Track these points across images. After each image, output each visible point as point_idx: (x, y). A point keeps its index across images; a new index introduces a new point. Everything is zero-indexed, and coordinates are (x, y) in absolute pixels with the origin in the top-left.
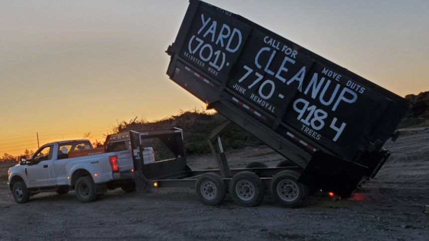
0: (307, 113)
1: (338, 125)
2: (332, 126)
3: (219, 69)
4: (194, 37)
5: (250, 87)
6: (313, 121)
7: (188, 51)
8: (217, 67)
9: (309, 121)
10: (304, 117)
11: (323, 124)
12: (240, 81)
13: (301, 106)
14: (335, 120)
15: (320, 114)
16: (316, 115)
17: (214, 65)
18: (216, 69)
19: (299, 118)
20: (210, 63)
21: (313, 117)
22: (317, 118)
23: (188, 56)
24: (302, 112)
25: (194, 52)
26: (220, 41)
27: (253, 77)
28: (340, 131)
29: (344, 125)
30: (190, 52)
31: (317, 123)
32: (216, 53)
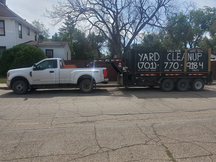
0: (191, 65)
1: (201, 64)
2: (200, 65)
3: (155, 69)
4: (139, 63)
5: (170, 68)
6: (194, 67)
7: (139, 69)
8: (154, 68)
9: (193, 68)
10: (191, 67)
11: (197, 66)
12: (165, 68)
13: (189, 65)
14: (200, 63)
15: (195, 64)
16: (194, 65)
17: (152, 68)
18: (154, 69)
19: (190, 68)
20: (151, 68)
21: (194, 66)
22: (195, 65)
23: (140, 70)
24: (190, 66)
25: (142, 68)
26: (151, 59)
27: (169, 65)
28: (202, 65)
29: (202, 63)
30: (140, 69)
31: (196, 67)
32: (151, 64)
